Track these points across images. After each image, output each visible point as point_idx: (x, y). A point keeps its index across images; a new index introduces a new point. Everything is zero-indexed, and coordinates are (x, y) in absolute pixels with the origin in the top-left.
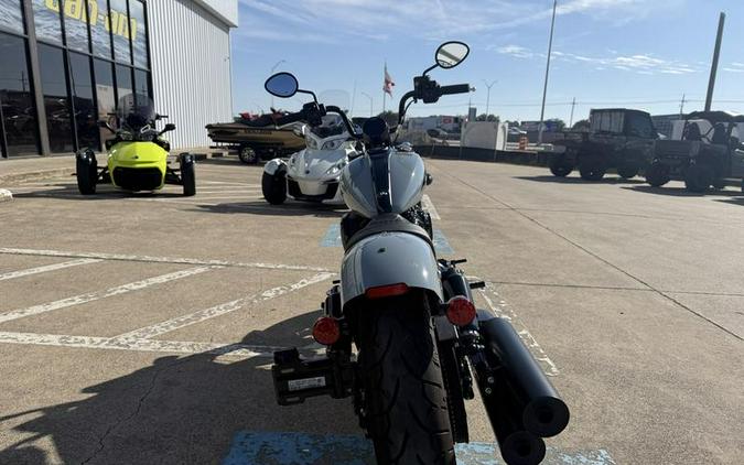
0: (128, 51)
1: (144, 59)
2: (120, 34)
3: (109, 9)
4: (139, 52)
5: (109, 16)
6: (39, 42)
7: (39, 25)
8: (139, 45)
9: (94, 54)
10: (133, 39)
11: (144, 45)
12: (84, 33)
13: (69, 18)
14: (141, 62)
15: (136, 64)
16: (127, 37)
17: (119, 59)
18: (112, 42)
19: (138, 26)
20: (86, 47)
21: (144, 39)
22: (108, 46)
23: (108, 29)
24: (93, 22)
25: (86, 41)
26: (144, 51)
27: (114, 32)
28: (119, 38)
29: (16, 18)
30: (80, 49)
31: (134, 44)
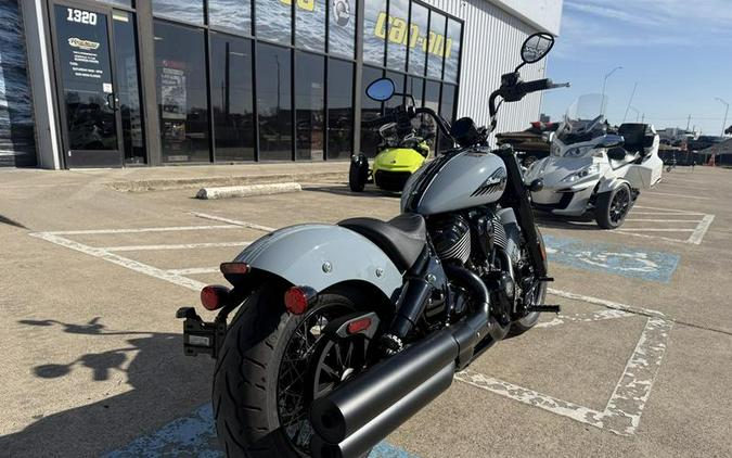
0: (441, 67)
1: (455, 74)
2: (435, 53)
3: (428, 31)
4: (450, 67)
5: (428, 38)
6: (364, 65)
7: (367, 51)
8: (451, 62)
9: (409, 72)
10: (447, 56)
11: (456, 61)
12: (403, 55)
13: (392, 43)
14: (451, 77)
15: (446, 79)
16: (441, 55)
17: (430, 75)
18: (426, 61)
19: (453, 44)
20: (404, 67)
21: (457, 55)
22: (423, 65)
23: (424, 49)
24: (412, 45)
25: (404, 61)
26: (456, 67)
27: (430, 51)
28: (434, 57)
29: (350, 47)
30: (397, 69)
31: (447, 61)
